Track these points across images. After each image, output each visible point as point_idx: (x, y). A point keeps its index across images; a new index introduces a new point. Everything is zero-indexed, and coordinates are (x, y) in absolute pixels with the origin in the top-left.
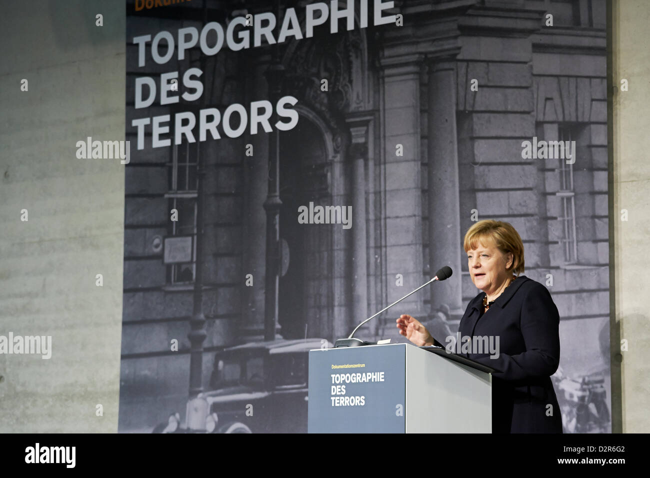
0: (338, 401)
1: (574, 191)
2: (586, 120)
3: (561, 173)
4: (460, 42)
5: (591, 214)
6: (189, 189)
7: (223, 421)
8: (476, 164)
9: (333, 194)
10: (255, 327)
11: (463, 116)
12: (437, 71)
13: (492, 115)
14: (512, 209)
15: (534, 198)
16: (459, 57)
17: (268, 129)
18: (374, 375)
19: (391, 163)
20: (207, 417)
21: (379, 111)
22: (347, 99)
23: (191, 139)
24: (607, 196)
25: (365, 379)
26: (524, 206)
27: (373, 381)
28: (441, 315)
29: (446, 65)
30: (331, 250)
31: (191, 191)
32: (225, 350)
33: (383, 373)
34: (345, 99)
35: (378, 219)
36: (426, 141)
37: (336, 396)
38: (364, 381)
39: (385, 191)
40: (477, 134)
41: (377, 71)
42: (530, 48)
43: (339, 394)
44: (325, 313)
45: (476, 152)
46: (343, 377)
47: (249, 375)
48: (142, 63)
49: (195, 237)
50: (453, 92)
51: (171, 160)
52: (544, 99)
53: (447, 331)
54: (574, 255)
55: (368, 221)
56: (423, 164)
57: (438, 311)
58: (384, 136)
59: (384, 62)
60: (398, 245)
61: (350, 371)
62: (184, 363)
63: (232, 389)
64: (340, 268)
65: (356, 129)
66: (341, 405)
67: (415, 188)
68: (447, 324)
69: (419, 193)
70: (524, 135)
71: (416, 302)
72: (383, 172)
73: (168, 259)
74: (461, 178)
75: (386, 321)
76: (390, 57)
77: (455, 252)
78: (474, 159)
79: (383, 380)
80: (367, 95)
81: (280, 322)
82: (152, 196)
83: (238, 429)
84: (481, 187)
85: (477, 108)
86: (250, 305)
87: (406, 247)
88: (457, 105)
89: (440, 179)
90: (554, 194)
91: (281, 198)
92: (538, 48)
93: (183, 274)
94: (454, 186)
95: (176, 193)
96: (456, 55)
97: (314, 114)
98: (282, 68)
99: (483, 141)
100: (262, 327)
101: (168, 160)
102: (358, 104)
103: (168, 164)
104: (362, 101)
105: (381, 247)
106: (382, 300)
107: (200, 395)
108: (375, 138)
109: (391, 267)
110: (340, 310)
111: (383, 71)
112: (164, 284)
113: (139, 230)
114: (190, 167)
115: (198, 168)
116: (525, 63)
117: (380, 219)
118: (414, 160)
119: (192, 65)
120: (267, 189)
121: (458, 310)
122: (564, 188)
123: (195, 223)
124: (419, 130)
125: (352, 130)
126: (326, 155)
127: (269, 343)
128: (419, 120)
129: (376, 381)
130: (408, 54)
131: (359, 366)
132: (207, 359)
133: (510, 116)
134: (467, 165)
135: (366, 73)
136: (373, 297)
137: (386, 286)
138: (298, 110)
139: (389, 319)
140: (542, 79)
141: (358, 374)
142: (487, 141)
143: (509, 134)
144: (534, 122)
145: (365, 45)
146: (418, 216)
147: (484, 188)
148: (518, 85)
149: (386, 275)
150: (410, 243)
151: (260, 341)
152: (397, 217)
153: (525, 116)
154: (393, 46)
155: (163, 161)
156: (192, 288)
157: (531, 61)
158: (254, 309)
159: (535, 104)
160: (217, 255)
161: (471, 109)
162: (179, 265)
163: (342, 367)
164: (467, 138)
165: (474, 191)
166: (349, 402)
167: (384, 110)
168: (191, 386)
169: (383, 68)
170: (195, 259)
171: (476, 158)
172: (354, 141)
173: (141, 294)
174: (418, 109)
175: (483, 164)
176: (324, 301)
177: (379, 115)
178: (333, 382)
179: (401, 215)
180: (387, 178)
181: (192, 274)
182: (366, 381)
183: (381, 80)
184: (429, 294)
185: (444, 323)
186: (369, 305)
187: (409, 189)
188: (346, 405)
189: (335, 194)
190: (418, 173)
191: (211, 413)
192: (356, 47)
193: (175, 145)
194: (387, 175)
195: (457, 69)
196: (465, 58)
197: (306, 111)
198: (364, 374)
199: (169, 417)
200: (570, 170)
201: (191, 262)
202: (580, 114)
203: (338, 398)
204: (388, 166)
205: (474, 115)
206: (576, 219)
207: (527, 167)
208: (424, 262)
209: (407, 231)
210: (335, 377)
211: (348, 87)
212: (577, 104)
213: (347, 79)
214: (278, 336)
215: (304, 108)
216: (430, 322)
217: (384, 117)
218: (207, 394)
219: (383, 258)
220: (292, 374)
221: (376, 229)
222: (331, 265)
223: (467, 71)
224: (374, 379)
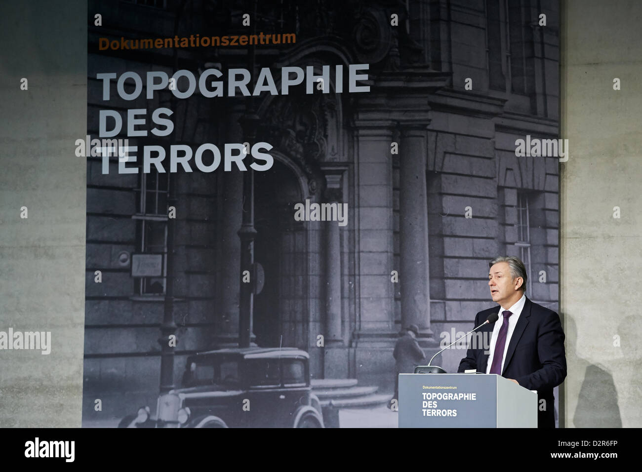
0: (430, 413)
1: (530, 243)
2: (541, 189)
3: (519, 228)
4: (430, 115)
5: (544, 261)
6: (159, 213)
7: (196, 414)
8: (444, 214)
9: (308, 229)
10: (229, 336)
11: (432, 176)
12: (409, 136)
13: (458, 177)
14: (476, 253)
15: (496, 245)
16: (429, 127)
17: (242, 168)
18: (466, 395)
19: (364, 207)
20: (179, 410)
21: (353, 163)
22: (322, 151)
23: (161, 169)
24: (557, 249)
25: (457, 398)
26: (486, 251)
27: (465, 399)
28: (411, 333)
29: (418, 133)
30: (306, 275)
31: (161, 215)
32: (197, 354)
33: (475, 394)
34: (320, 150)
35: (351, 253)
36: (398, 192)
37: (427, 408)
38: (456, 399)
39: (359, 230)
40: (445, 191)
41: (351, 131)
42: (493, 128)
43: (431, 407)
44: (300, 328)
45: (444, 205)
46: (434, 395)
47: (223, 375)
48: (106, 97)
49: (166, 256)
50: (424, 154)
51: (139, 186)
52: (505, 169)
53: (417, 346)
54: (529, 293)
55: (342, 253)
56: (394, 211)
57: (408, 330)
58: (359, 185)
59: (358, 123)
60: (371, 275)
61: (442, 392)
62: (155, 364)
63: (206, 387)
64: (315, 291)
65: (331, 176)
66: (432, 415)
67: (387, 230)
68: (416, 341)
69: (391, 234)
70: (487, 196)
71: (387, 322)
72: (356, 214)
73: (136, 272)
74: (430, 225)
75: (359, 336)
76: (364, 120)
77: (424, 284)
78: (443, 211)
79: (475, 399)
80: (342, 149)
81: (255, 333)
82: (119, 216)
83: (211, 421)
84: (448, 233)
85: (445, 170)
86: (224, 316)
87: (378, 277)
88: (427, 165)
89: (411, 224)
90: (513, 244)
91: (255, 228)
92: (499, 128)
93: (153, 286)
94: (423, 230)
95: (145, 216)
96: (427, 125)
97: (290, 160)
98: (257, 117)
99: (450, 197)
100: (237, 336)
101: (135, 186)
102: (332, 155)
103: (136, 190)
104: (337, 154)
105: (354, 275)
106: (355, 318)
107: (172, 392)
108: (349, 186)
109: (364, 293)
110: (315, 325)
111: (358, 131)
112: (132, 294)
113: (103, 246)
114: (159, 194)
115: (168, 195)
116: (489, 139)
117: (354, 253)
118: (387, 207)
119: (162, 105)
120: (241, 219)
121: (427, 330)
122: (522, 240)
123: (166, 243)
124: (391, 183)
125: (326, 176)
126: (301, 195)
127: (242, 349)
128: (391, 174)
129: (468, 399)
130: (381, 120)
131: (451, 388)
132: (179, 362)
133: (475, 179)
134: (436, 215)
135: (341, 131)
136: (347, 316)
137: (360, 308)
138: (274, 155)
139: (362, 335)
140: (503, 153)
141: (449, 394)
142: (454, 197)
143: (474, 194)
144: (496, 186)
145: (340, 107)
146: (391, 252)
147: (451, 234)
148: (483, 156)
149: (360, 298)
150: (382, 273)
151: (234, 347)
152: (371, 252)
153: (488, 180)
154: (367, 111)
155: (131, 186)
156: (162, 299)
157: (494, 137)
158: (227, 321)
159: (497, 173)
160: (188, 273)
161: (440, 170)
162: (148, 279)
163: (433, 388)
164: (436, 193)
165: (442, 236)
166: (441, 414)
167: (358, 163)
168: (162, 383)
169: (358, 128)
170: (165, 275)
171: (444, 209)
172: (329, 186)
173: (107, 302)
174: (391, 166)
175: (450, 215)
176: (299, 317)
177: (354, 168)
178: (424, 398)
179: (374, 250)
180: (360, 219)
181: (162, 287)
182: (458, 399)
183: (355, 139)
184: (400, 316)
185: (413, 340)
186: (343, 322)
187: (381, 230)
188: (437, 415)
189: (311, 229)
190: (390, 217)
191: (183, 407)
192: (332, 108)
193: (144, 174)
194: (361, 217)
195: (427, 136)
196: (435, 129)
197: (281, 157)
198: (456, 394)
199: (139, 410)
200: (527, 227)
201: (162, 277)
202: (536, 184)
203: (430, 410)
204: (361, 210)
205: (443, 175)
206: (532, 264)
207: (489, 221)
208: (395, 289)
209: (380, 264)
210: (426, 395)
211: (323, 140)
212: (533, 176)
213: (323, 133)
214: (252, 344)
215: (280, 154)
216: (400, 338)
217: (358, 169)
218: (178, 391)
219: (357, 284)
220: (267, 376)
221: (349, 260)
222: (306, 288)
223: (436, 139)
224: (466, 398)
